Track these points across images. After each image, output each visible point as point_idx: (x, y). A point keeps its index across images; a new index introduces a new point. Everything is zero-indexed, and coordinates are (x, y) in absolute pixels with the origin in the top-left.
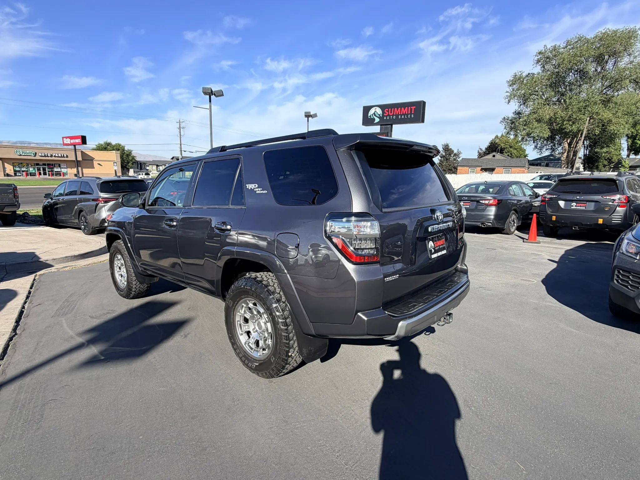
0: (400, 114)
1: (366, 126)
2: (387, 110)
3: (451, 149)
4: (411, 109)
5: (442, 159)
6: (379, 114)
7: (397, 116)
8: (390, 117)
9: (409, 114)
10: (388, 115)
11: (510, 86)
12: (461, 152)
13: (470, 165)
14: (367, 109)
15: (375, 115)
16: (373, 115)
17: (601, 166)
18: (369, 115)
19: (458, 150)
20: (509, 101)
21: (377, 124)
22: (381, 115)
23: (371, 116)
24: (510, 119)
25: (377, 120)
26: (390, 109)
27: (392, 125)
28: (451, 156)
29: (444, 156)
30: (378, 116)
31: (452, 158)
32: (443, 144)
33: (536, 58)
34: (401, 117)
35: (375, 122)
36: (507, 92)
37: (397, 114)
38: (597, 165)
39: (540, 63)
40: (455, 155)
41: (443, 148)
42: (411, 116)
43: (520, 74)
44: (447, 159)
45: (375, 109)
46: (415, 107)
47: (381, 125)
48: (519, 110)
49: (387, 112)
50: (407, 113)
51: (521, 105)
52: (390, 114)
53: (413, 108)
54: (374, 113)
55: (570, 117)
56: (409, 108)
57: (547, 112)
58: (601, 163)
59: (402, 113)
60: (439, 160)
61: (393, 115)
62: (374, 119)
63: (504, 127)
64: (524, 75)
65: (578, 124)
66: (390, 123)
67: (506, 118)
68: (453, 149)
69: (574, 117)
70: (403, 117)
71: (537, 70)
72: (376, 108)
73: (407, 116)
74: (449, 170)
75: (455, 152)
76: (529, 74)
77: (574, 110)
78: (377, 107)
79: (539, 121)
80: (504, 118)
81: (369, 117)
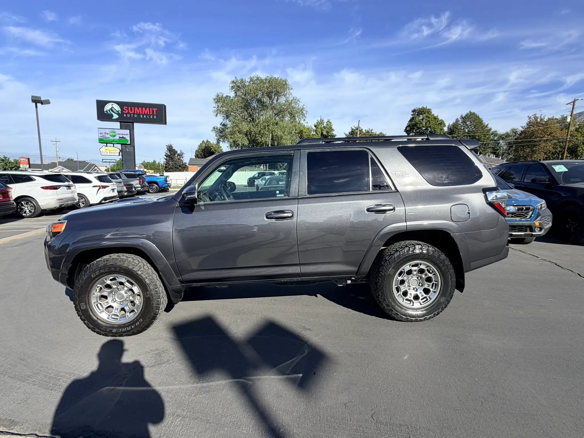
0: (141, 113)
1: (101, 121)
2: (127, 107)
3: (174, 150)
4: (153, 111)
5: (168, 158)
6: (118, 110)
7: (139, 115)
8: (131, 116)
9: (151, 115)
10: (128, 113)
11: (216, 103)
12: (184, 153)
13: (198, 164)
14: (101, 104)
15: (112, 111)
16: (111, 111)
17: (279, 167)
18: (105, 110)
19: (181, 151)
20: (217, 115)
21: (116, 120)
22: (120, 112)
23: (108, 111)
24: (218, 129)
25: (116, 116)
26: (129, 108)
27: (133, 123)
28: (175, 156)
29: (169, 156)
30: (117, 112)
31: (176, 158)
32: (167, 145)
33: (231, 85)
34: (143, 116)
35: (113, 118)
36: (214, 107)
37: (138, 113)
38: (277, 166)
39: (234, 90)
40: (179, 155)
41: (167, 149)
42: (153, 117)
43: (221, 95)
44: (172, 159)
45: (112, 105)
46: (156, 109)
47: (120, 122)
48: (224, 122)
49: (127, 110)
50: (148, 113)
51: (224, 119)
52: (130, 112)
53: (155, 109)
54: (111, 109)
55: (260, 132)
56: (151, 109)
57: (245, 127)
58: (279, 165)
59: (143, 113)
60: (165, 159)
61: (134, 114)
62: (112, 116)
63: (215, 135)
64: (224, 96)
65: (265, 137)
66: (131, 121)
67: (215, 127)
68: (176, 150)
69: (262, 132)
70: (145, 116)
71: (232, 94)
72: (112, 103)
73: (150, 117)
74: (176, 168)
75: (179, 152)
76: (227, 96)
77: (262, 127)
78: (114, 104)
79: (240, 132)
80: (214, 128)
81: (105, 112)
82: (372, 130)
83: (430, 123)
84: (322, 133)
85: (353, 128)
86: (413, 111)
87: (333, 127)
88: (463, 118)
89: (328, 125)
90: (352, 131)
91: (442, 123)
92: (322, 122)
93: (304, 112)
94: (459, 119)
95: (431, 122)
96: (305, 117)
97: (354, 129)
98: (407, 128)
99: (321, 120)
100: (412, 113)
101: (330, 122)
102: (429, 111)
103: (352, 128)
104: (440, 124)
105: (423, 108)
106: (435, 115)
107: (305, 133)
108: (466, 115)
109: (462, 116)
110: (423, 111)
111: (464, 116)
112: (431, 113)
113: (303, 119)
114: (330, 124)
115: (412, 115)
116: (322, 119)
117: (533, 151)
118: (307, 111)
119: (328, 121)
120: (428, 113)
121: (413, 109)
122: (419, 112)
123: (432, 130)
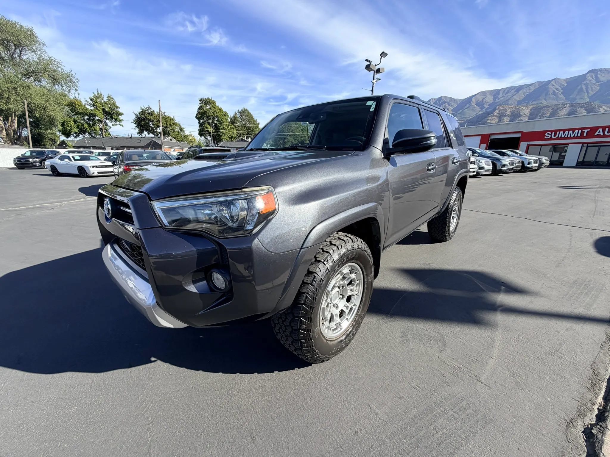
17: (47, 145)
38: (44, 144)
82: (165, 113)
83: (216, 113)
84: (104, 110)
85: (143, 108)
86: (200, 100)
87: (117, 104)
88: (240, 113)
89: (109, 100)
90: (142, 111)
91: (226, 114)
92: (100, 96)
93: (74, 80)
94: (237, 113)
95: (218, 112)
96: (77, 86)
97: (145, 109)
98: (197, 115)
99: (98, 93)
100: (200, 102)
101: (112, 98)
102: (214, 103)
103: (141, 108)
104: (225, 115)
105: (208, 99)
106: (220, 107)
107: (79, 106)
108: (242, 110)
109: (238, 111)
110: (209, 102)
111: (240, 111)
112: (216, 104)
113: (74, 89)
114: (112, 101)
115: (200, 104)
116: (100, 93)
117: (284, 143)
118: (77, 79)
119: (109, 97)
120: (213, 104)
121: (200, 98)
122: (205, 102)
123: (220, 119)
